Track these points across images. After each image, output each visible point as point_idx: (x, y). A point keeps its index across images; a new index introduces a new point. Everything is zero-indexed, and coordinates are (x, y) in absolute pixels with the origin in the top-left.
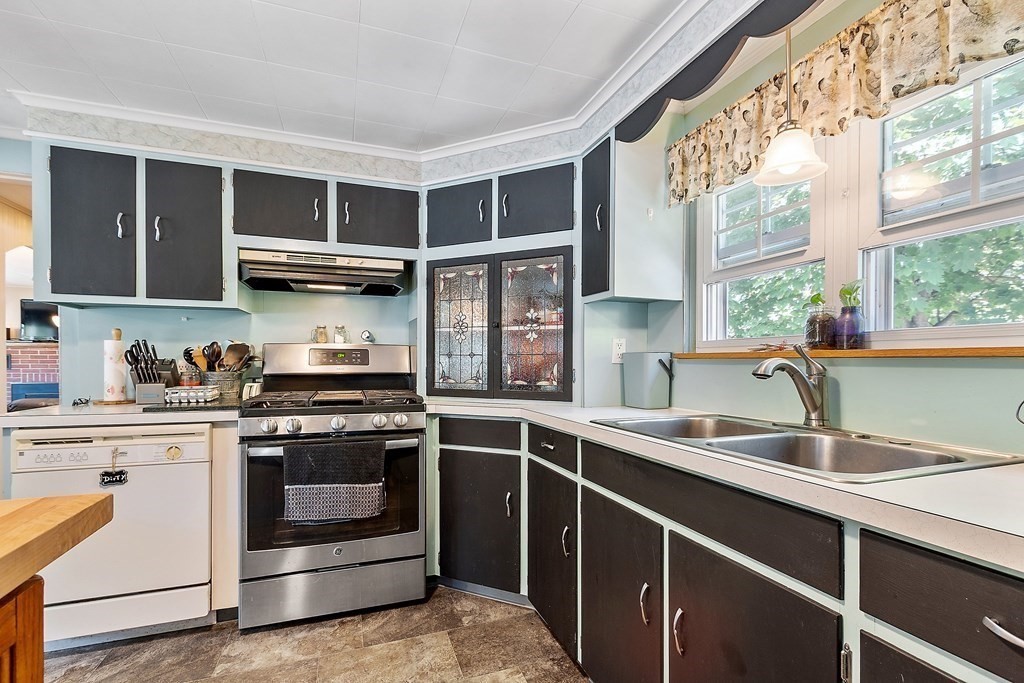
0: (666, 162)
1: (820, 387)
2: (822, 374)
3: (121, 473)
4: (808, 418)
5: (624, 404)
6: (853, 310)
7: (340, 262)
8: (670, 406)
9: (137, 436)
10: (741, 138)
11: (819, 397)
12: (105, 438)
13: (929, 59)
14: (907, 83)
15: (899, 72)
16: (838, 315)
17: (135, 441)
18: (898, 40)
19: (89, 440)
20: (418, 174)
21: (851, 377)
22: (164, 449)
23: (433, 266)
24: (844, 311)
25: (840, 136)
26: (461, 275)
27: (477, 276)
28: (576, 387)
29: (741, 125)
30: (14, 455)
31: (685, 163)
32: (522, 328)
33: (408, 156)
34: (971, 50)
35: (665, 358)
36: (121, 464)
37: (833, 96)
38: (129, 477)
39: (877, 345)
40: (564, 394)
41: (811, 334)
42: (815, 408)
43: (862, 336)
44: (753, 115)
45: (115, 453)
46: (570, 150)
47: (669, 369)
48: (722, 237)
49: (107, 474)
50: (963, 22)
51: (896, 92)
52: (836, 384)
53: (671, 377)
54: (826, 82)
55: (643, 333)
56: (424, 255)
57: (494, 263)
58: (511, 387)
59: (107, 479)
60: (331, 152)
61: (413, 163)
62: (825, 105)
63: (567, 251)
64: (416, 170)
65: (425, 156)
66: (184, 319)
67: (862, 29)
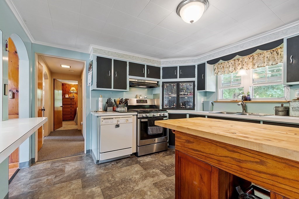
0: (214, 68)
1: (245, 106)
2: (245, 105)
3: (119, 125)
4: (243, 111)
5: (203, 111)
6: (249, 95)
7: (146, 81)
8: (213, 110)
9: (121, 118)
10: (231, 67)
11: (245, 108)
12: (115, 118)
13: (262, 63)
14: (259, 66)
15: (258, 64)
16: (247, 96)
17: (120, 119)
18: (258, 60)
19: (112, 118)
20: (160, 64)
21: (249, 105)
22: (125, 120)
23: (163, 83)
24: (248, 95)
25: (248, 70)
26: (170, 85)
27: (174, 86)
28: (196, 107)
29: (231, 65)
30: (101, 121)
31: (218, 68)
32: (184, 96)
33: (159, 60)
34: (268, 64)
35: (212, 102)
36: (119, 123)
37: (248, 64)
38: (120, 126)
39: (252, 100)
40: (193, 109)
41: (243, 99)
42: (244, 110)
43: (250, 99)
44: (233, 64)
45: (118, 121)
46: (195, 63)
47: (212, 103)
48: (223, 81)
49: (117, 125)
50: (267, 60)
51: (258, 67)
52: (247, 106)
53: (213, 105)
54: (247, 62)
55: (206, 97)
56: (161, 80)
57: (178, 83)
58: (182, 107)
59: (117, 126)
60: (146, 59)
61: (159, 61)
62: (246, 66)
63: (194, 82)
64: (160, 63)
65: (162, 60)
66: (111, 93)
67: (253, 56)
